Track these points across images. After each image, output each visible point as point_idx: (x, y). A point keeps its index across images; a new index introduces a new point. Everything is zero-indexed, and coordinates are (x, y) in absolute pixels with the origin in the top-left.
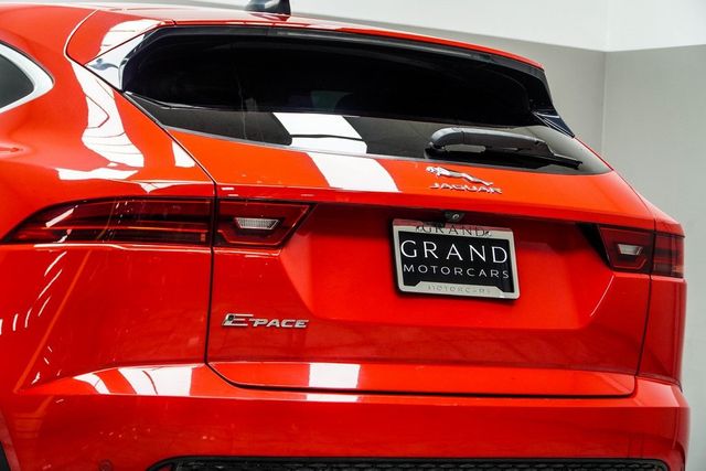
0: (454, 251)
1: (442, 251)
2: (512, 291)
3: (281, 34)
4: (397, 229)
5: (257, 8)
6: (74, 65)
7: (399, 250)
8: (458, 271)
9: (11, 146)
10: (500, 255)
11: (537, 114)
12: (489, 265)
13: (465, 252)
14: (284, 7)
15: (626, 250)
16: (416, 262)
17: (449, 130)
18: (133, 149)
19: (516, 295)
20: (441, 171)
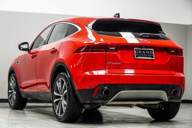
0: (144, 52)
1: (142, 52)
2: (153, 58)
3: (117, 20)
4: (134, 49)
5: (115, 17)
6: (86, 27)
7: (135, 52)
8: (145, 55)
9: (76, 39)
10: (151, 53)
11: (160, 31)
12: (150, 54)
13: (146, 52)
14: (119, 16)
15: (172, 51)
16: (138, 54)
17: (143, 34)
18: (94, 38)
19: (154, 59)
20: (141, 40)
